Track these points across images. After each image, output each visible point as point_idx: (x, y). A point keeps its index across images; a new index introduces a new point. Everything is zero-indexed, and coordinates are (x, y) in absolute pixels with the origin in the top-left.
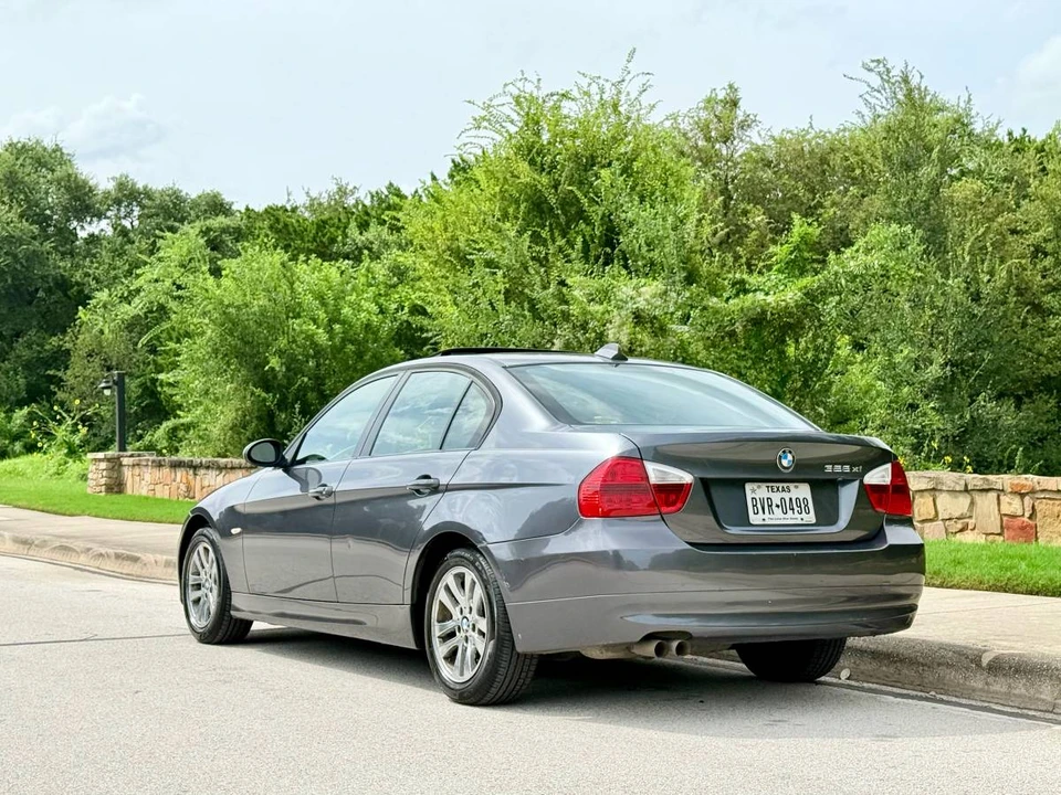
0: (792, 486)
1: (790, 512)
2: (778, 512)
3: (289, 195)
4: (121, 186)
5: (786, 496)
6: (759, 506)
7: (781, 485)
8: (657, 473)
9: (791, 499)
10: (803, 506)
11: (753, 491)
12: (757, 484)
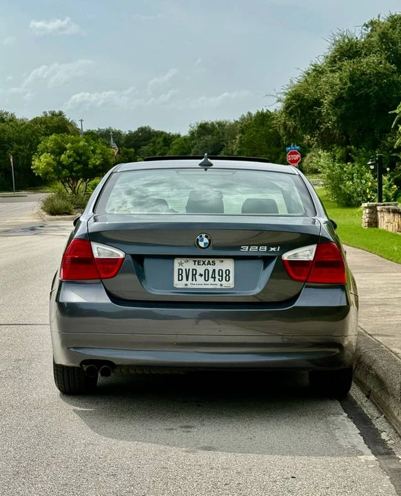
0: (217, 261)
1: (211, 280)
2: (200, 280)
5: (211, 268)
6: (184, 275)
7: (207, 260)
8: (100, 251)
9: (214, 270)
10: (224, 275)
11: (181, 264)
12: (185, 259)
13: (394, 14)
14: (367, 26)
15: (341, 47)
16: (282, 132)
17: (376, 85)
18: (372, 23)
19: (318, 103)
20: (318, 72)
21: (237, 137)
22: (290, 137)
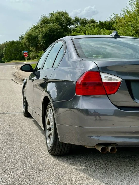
3: (107, 19)
4: (76, 18)
13: (58, 11)
14: (50, 14)
15: (44, 20)
16: (24, 46)
17: (56, 32)
18: (52, 14)
19: (36, 37)
20: (35, 28)
21: (4, 48)
22: (27, 48)
